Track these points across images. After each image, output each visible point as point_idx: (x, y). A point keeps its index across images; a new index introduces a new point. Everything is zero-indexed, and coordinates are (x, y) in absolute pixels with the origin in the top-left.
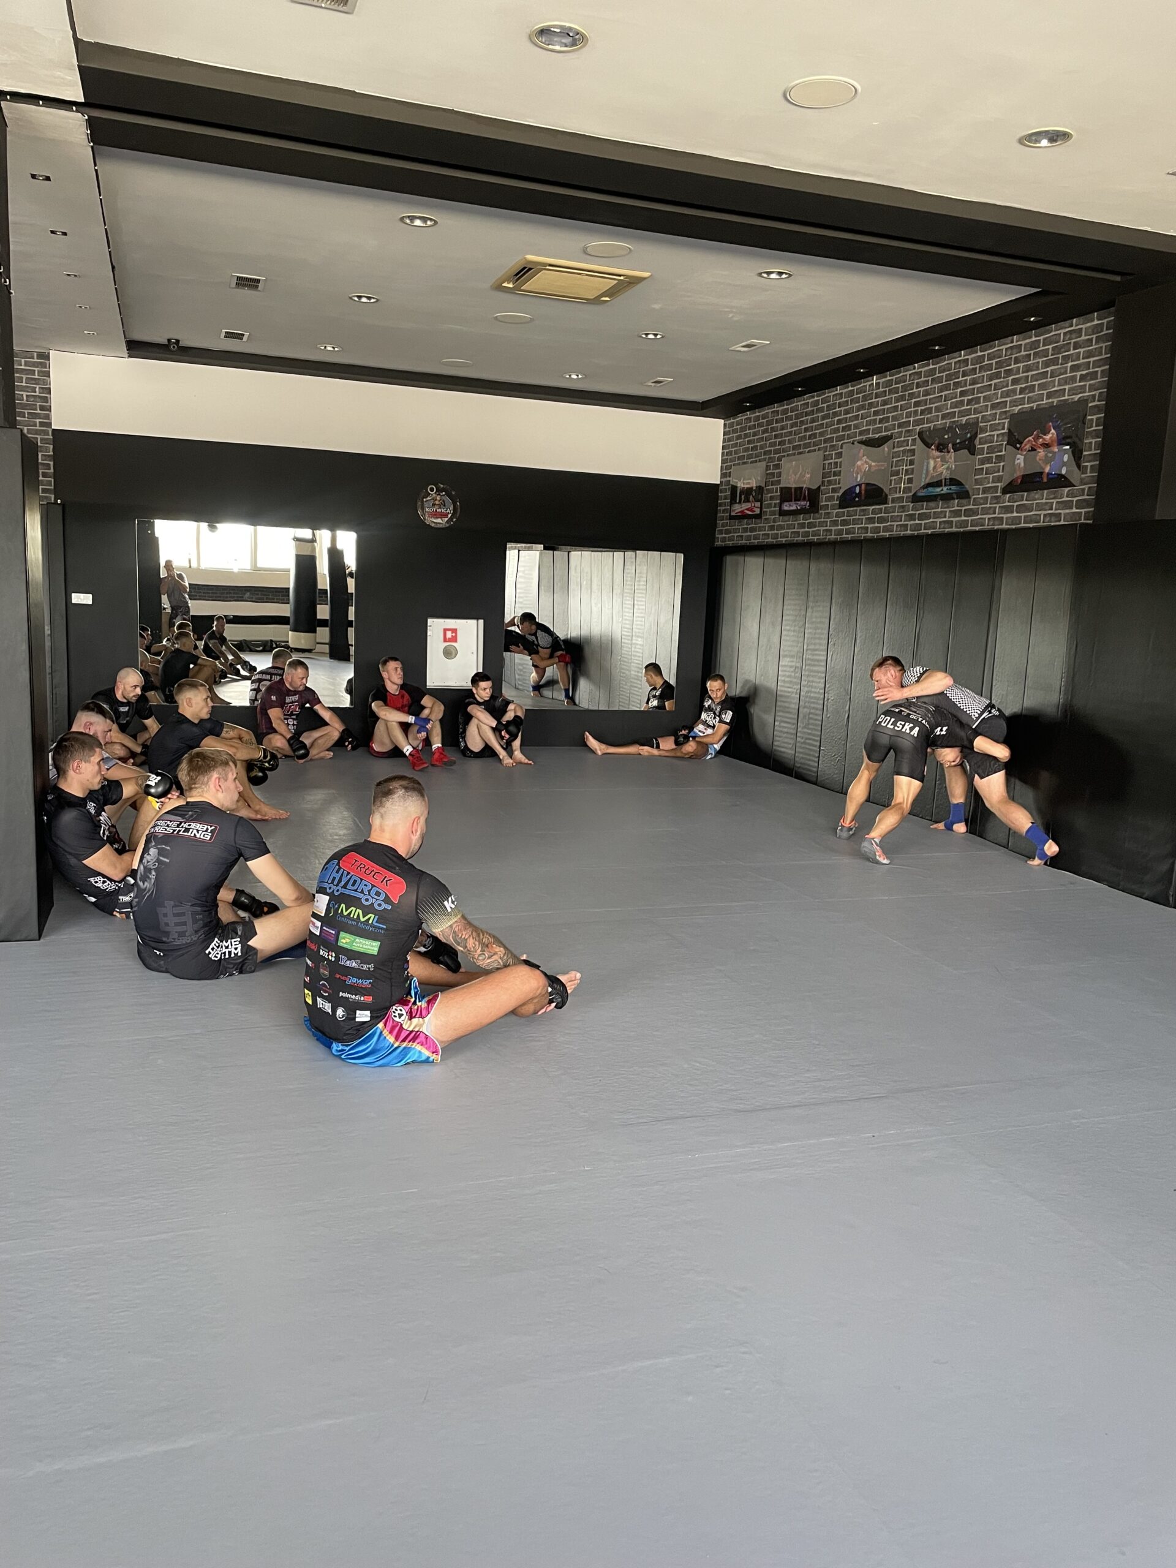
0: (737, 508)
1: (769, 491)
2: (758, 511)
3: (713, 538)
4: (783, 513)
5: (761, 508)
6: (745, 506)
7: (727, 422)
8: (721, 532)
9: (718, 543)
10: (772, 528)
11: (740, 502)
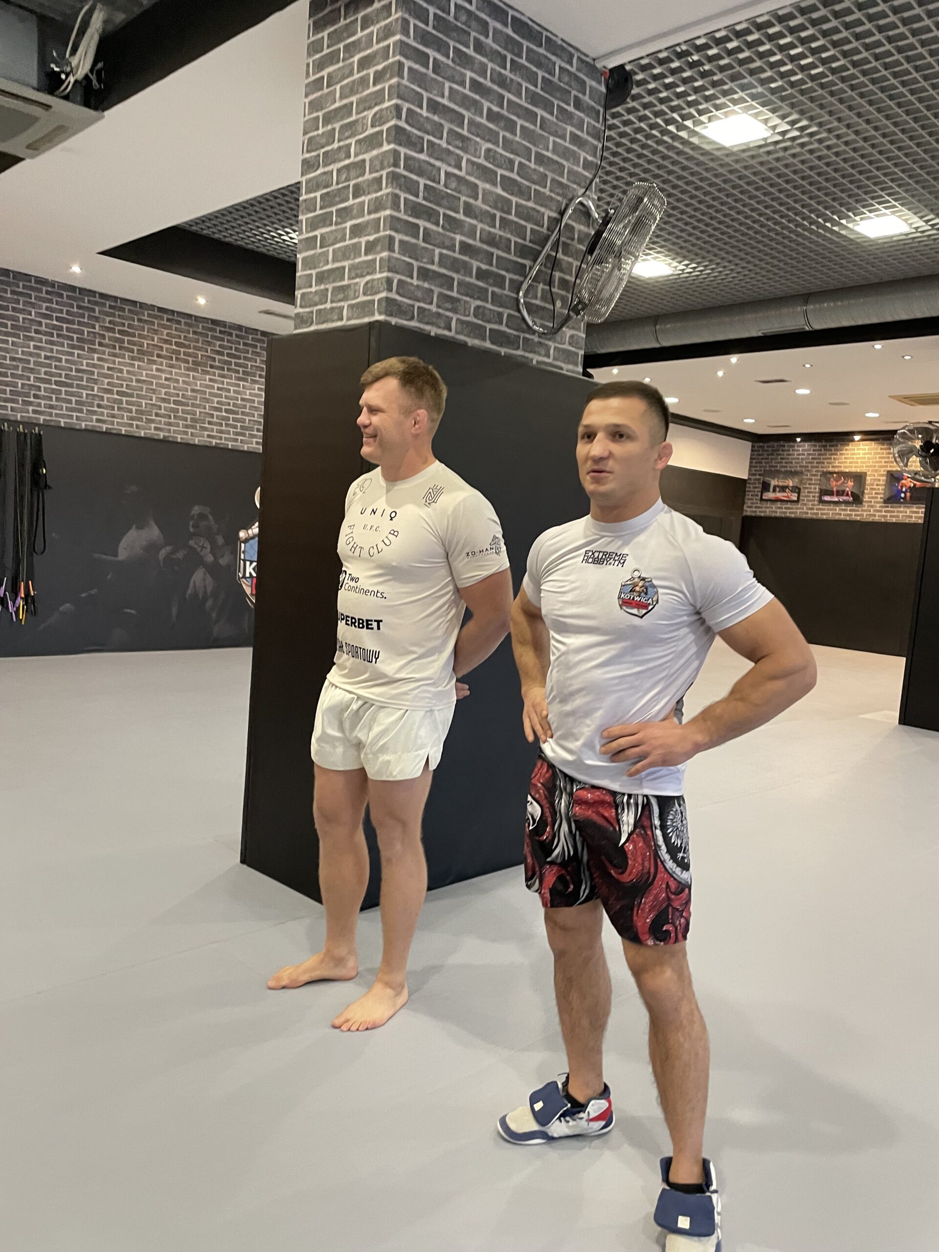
0: (770, 495)
1: (806, 488)
2: (796, 499)
3: (742, 509)
4: (821, 501)
5: (798, 498)
6: (780, 495)
7: (756, 445)
8: (751, 507)
9: (749, 514)
10: (813, 509)
11: (774, 491)
